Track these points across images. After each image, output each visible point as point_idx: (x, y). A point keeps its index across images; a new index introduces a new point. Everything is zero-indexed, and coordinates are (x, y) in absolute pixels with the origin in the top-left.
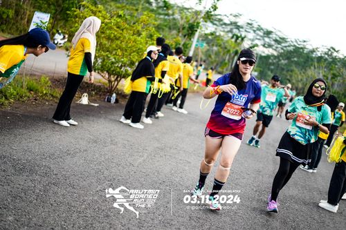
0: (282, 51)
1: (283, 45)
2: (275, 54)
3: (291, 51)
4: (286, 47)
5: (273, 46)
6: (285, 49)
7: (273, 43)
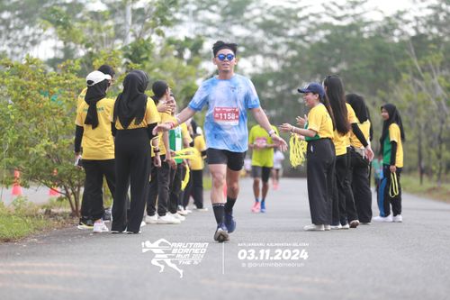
0: (295, 53)
1: (291, 33)
2: (275, 65)
3: (320, 44)
4: (301, 37)
5: (263, 43)
6: (300, 42)
7: (259, 35)
